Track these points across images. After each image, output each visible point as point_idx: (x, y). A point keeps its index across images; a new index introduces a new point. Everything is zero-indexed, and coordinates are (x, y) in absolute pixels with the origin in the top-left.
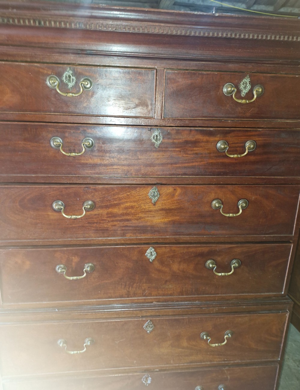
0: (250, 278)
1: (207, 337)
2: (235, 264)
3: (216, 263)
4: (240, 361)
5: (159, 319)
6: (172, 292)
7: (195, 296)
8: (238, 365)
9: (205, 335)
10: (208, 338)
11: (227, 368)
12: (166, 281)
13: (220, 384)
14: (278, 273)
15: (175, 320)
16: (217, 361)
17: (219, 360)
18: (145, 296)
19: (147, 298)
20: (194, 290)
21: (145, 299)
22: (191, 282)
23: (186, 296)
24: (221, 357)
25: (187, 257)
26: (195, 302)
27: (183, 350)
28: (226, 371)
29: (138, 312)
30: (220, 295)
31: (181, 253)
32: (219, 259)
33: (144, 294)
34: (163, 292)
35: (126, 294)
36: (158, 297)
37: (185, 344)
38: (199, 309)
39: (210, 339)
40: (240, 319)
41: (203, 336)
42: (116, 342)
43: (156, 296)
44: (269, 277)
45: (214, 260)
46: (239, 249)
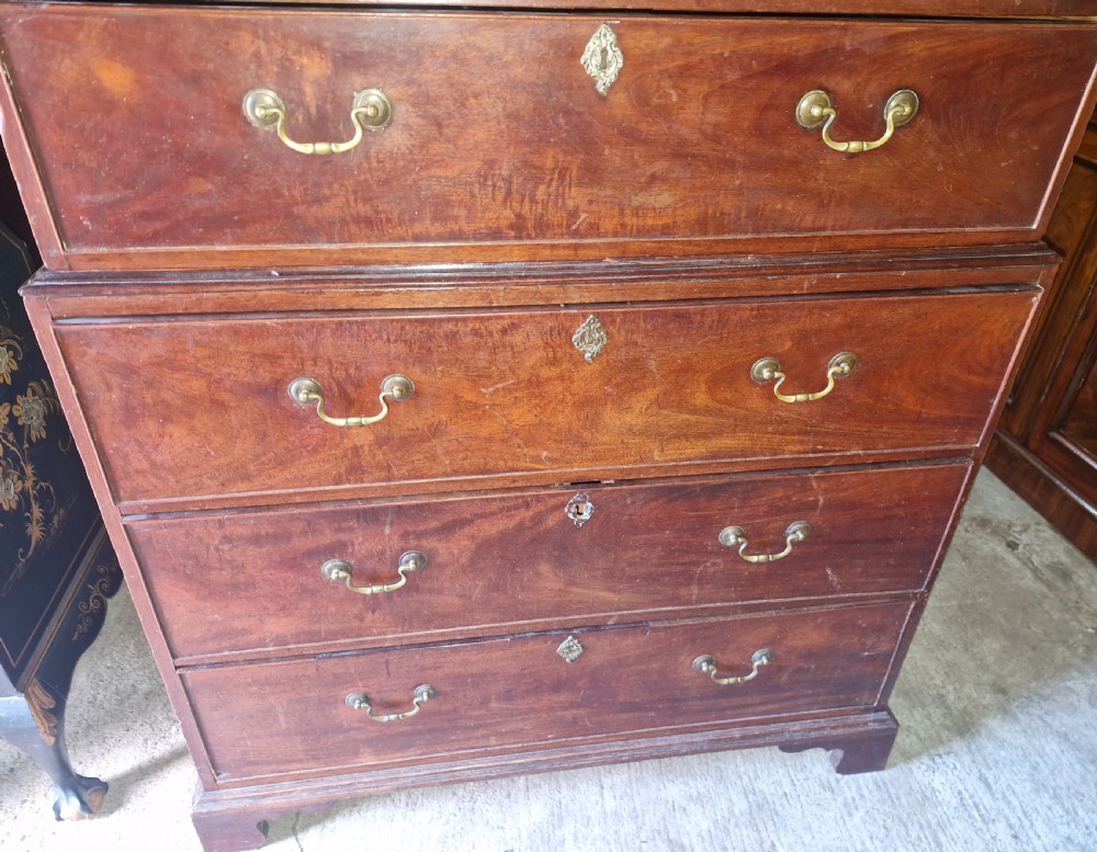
0: (940, 168)
1: (772, 372)
2: (896, 108)
3: (835, 99)
4: (861, 452)
5: (624, 313)
6: (670, 221)
7: (745, 237)
8: (854, 464)
9: (765, 366)
10: (777, 375)
11: (819, 473)
12: (653, 178)
13: (794, 520)
14: (1036, 148)
15: (677, 316)
16: (792, 452)
17: (799, 447)
18: (576, 234)
19: (585, 241)
20: (743, 214)
21: (576, 247)
22: (737, 182)
23: (715, 234)
24: (806, 438)
25: (732, 76)
26: (742, 260)
27: (693, 418)
28: (815, 484)
29: (554, 288)
30: (828, 233)
31: (713, 57)
32: (845, 85)
33: (574, 227)
34: (641, 223)
35: (511, 227)
36: (621, 240)
37: (701, 398)
38: (756, 279)
39: (783, 379)
40: (885, 313)
41: (760, 372)
42: (484, 391)
43: (616, 234)
44: (1003, 164)
45: (827, 91)
46: (923, 45)
